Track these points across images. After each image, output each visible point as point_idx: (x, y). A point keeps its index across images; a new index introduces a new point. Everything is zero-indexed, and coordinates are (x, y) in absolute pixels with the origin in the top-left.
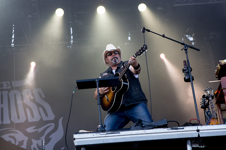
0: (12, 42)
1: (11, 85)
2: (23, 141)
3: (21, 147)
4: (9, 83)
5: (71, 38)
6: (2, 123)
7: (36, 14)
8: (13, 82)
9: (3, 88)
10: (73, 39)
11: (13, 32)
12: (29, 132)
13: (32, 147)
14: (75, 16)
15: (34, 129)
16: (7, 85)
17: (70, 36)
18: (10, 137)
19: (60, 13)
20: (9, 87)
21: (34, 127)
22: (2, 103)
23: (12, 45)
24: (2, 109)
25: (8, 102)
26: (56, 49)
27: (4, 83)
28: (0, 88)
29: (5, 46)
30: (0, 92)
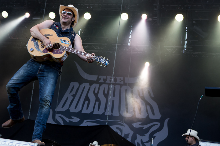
0: (129, 42)
1: (124, 80)
2: (129, 134)
3: (127, 139)
4: (122, 78)
5: (185, 43)
6: (112, 115)
7: (156, 17)
8: (126, 78)
9: (116, 83)
10: (187, 43)
11: (131, 33)
12: (135, 127)
13: (136, 142)
14: (194, 22)
15: (140, 125)
16: (120, 80)
17: (184, 41)
18: (117, 128)
19: (179, 18)
20: (122, 83)
21: (140, 123)
22: (114, 96)
23: (129, 44)
24: (113, 101)
25: (119, 95)
26: (169, 52)
27: (118, 78)
28: (114, 82)
29: (123, 45)
30: (114, 85)
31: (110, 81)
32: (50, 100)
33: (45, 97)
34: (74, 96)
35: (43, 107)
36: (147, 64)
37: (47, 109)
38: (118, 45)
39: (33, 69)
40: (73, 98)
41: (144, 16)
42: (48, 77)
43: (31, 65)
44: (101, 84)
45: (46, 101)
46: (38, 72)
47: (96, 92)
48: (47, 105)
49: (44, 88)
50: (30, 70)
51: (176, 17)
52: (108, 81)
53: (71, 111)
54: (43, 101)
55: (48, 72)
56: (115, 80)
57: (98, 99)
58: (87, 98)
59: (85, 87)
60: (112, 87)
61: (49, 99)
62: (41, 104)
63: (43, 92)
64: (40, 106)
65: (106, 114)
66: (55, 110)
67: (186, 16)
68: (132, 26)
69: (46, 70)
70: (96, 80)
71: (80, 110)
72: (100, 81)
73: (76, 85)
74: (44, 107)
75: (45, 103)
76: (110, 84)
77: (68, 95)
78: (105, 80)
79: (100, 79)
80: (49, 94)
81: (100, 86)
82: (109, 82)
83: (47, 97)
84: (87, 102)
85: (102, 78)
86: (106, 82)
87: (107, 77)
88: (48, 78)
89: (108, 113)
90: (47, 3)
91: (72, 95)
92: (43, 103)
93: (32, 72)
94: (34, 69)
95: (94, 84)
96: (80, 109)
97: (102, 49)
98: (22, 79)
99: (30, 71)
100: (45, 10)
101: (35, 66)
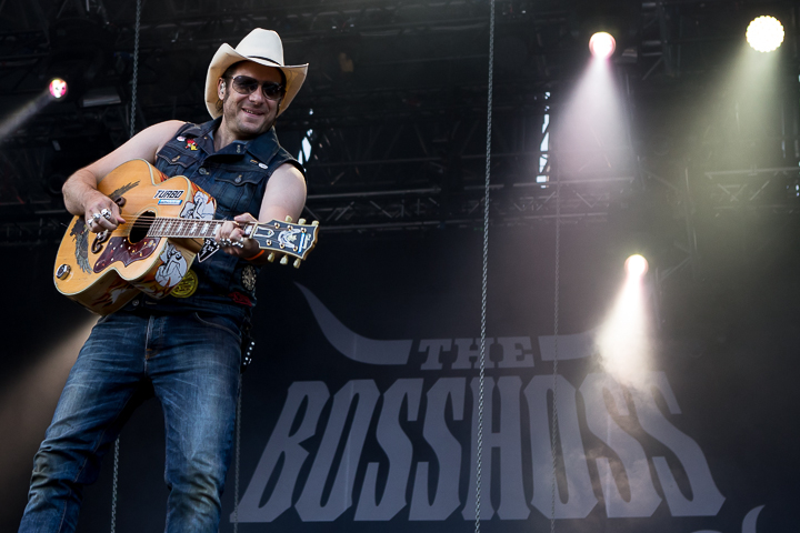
0: (541, 169)
1: (536, 350)
4: (526, 342)
6: (496, 516)
7: (658, 42)
8: (543, 341)
9: (501, 365)
11: (545, 127)
16: (519, 353)
19: (765, 35)
20: (529, 362)
22: (496, 428)
23: (541, 179)
24: (496, 452)
25: (519, 423)
26: (733, 198)
27: (508, 343)
28: (491, 365)
29: (516, 185)
30: (491, 379)
31: (473, 360)
32: (215, 475)
33: (195, 460)
34: (312, 445)
35: (183, 511)
36: (636, 266)
37: (207, 520)
38: (494, 187)
39: (118, 350)
40: (305, 454)
41: (602, 44)
42: (192, 369)
43: (107, 337)
44: (430, 379)
45: (199, 482)
46: (146, 357)
47: (412, 416)
48: (204, 499)
49: (183, 419)
50: (111, 357)
51: (747, 34)
52: (461, 363)
53: (305, 517)
54: (183, 480)
55: (189, 344)
56: (496, 353)
57: (422, 451)
58: (372, 451)
59: (356, 398)
60: (481, 385)
61: (212, 467)
62: (178, 494)
63: (179, 437)
64: (173, 504)
65: (467, 515)
66: (231, 521)
67: (793, 21)
68: (548, 94)
69: (177, 341)
70: (404, 361)
71: (345, 508)
72: (424, 367)
73: (316, 392)
74: (193, 512)
75: (192, 490)
76: (471, 374)
77: (283, 443)
78: (447, 357)
79: (424, 357)
80: (211, 446)
81: (426, 388)
82: (467, 365)
83: (201, 462)
84: (373, 468)
85: (434, 347)
86: (455, 366)
87: (457, 342)
88: (192, 376)
89: (477, 510)
90: (142, 22)
91: (303, 444)
92: (184, 491)
93: (119, 364)
94: (126, 346)
95: (399, 382)
96: (346, 504)
97: (418, 212)
98: (88, 410)
99: (113, 364)
100: (136, 58)
101: (126, 334)
